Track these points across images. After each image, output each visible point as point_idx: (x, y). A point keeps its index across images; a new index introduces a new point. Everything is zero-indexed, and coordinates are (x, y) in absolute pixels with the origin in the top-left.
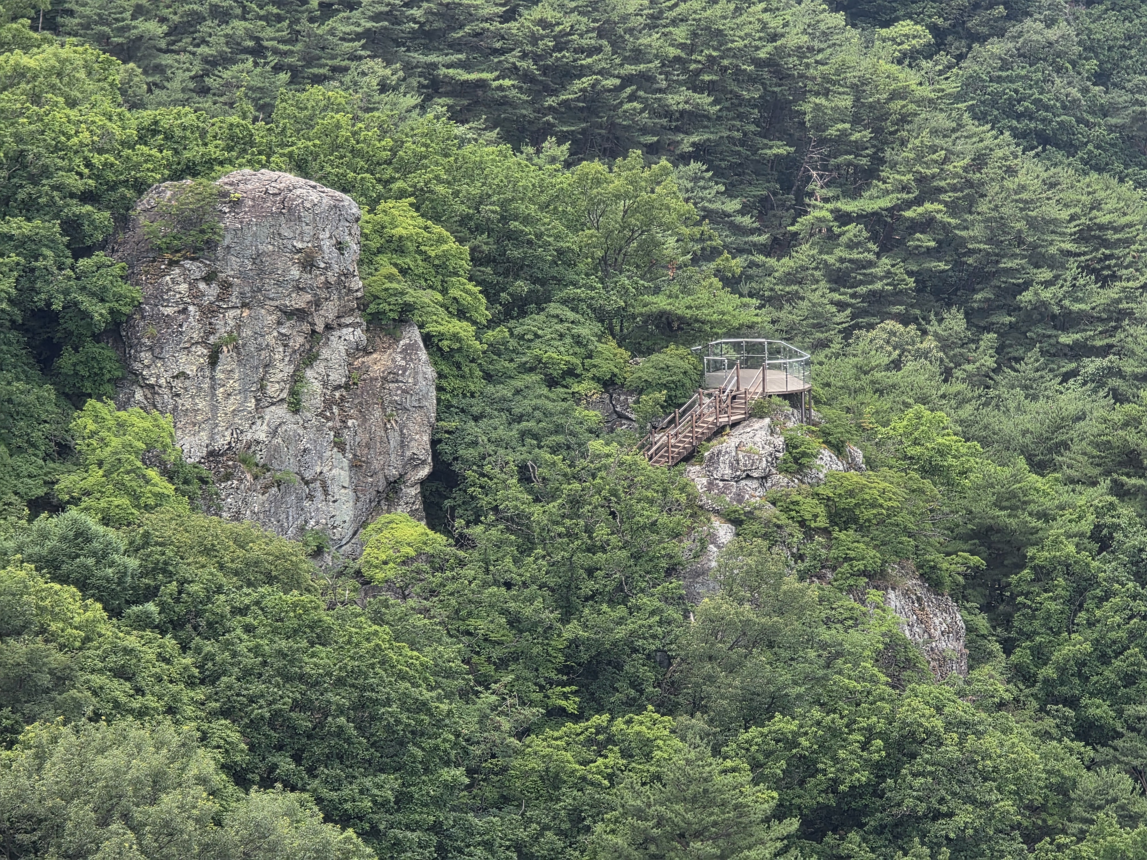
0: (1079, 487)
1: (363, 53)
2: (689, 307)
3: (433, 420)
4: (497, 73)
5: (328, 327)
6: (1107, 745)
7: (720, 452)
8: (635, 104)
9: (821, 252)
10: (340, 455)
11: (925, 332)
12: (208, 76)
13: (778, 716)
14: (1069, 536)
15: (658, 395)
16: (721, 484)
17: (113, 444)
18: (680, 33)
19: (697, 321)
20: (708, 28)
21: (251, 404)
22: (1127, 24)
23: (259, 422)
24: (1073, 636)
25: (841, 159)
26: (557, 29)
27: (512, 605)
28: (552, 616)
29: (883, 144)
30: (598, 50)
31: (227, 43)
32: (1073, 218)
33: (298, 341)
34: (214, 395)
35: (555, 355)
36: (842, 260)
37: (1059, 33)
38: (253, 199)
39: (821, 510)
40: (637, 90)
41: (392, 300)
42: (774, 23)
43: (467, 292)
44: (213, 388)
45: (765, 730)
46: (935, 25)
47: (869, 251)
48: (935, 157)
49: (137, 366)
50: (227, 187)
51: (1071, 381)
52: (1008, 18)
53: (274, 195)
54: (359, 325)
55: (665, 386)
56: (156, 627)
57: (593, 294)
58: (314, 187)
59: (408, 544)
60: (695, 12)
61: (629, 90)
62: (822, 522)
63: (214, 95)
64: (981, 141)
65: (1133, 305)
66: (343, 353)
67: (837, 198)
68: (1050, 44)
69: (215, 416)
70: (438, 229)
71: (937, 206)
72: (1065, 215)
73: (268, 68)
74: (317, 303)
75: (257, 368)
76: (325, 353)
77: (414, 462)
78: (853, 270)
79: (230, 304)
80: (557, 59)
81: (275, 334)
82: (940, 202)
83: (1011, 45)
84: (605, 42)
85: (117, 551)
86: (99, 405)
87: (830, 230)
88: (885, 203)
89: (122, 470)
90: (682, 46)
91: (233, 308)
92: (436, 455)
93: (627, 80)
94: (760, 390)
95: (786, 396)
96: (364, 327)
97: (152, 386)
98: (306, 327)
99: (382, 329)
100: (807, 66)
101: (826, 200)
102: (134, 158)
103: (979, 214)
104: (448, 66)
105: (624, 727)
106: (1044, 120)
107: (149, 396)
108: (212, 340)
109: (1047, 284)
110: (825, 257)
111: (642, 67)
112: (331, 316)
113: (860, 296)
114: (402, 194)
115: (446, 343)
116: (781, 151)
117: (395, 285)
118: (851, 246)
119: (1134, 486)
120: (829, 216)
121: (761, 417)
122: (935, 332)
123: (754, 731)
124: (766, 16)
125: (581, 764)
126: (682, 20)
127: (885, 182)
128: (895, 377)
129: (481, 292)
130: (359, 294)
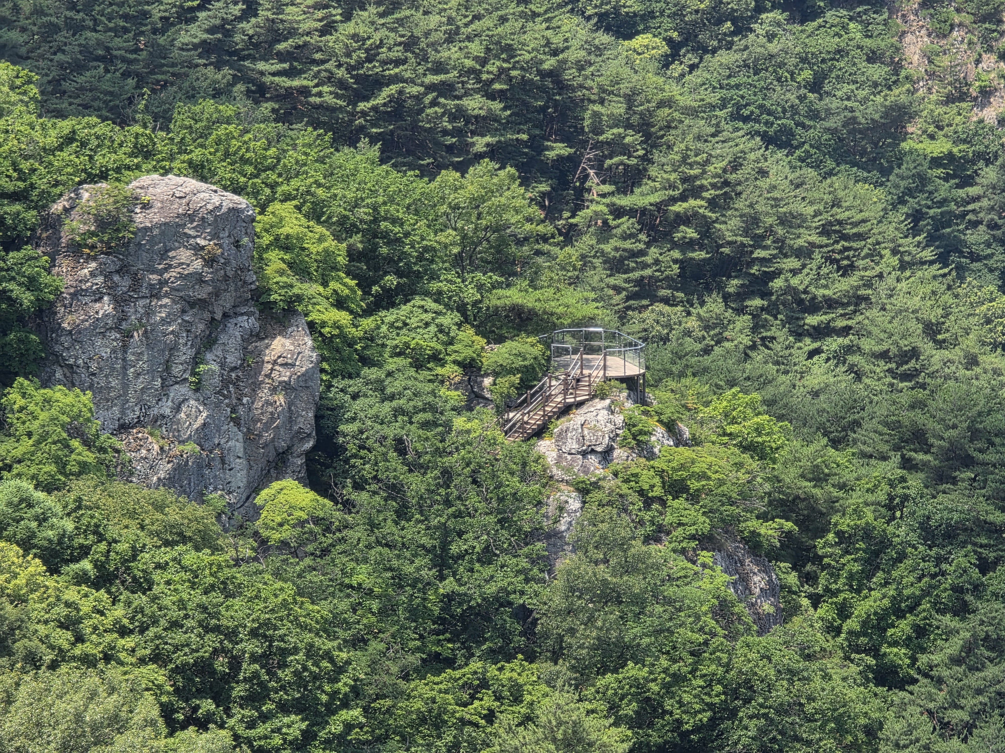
0: (873, 462)
1: (200, 61)
2: (539, 300)
3: (317, 399)
4: (316, 81)
5: (225, 316)
6: (905, 690)
7: (568, 428)
8: (436, 109)
9: (598, 242)
10: (236, 429)
11: (689, 314)
12: (64, 80)
13: (630, 664)
14: (867, 504)
15: (513, 378)
16: (569, 457)
17: (41, 418)
18: (476, 48)
19: (545, 312)
20: (498, 43)
21: (158, 383)
22: (837, 39)
23: (164, 399)
24: (873, 593)
25: (616, 160)
26: (369, 43)
27: (395, 563)
28: (431, 573)
29: (652, 147)
30: (404, 62)
31: (81, 52)
32: (817, 213)
33: (200, 328)
34: (125, 374)
35: (421, 342)
36: (616, 249)
37: (780, 47)
38: (162, 202)
39: (657, 480)
40: (437, 97)
41: (283, 292)
42: (557, 40)
43: (345, 285)
44: (124, 368)
45: (620, 676)
46: (671, 38)
47: (640, 241)
48: (698, 159)
49: (58, 348)
50: (138, 190)
51: (816, 358)
52: (734, 33)
53: (180, 198)
54: (253, 314)
55: (518, 370)
56: (93, 583)
57: (453, 287)
58: (216, 191)
59: (301, 509)
60: (488, 29)
61: (430, 97)
62: (658, 492)
63: (70, 97)
64: (737, 145)
65: (870, 292)
66: (239, 339)
67: (612, 194)
68: (772, 56)
69: (126, 393)
70: (319, 229)
71: (699, 202)
72: (810, 210)
73: (118, 74)
74: (217, 294)
75: (163, 351)
76: (223, 338)
77: (300, 436)
78: (627, 258)
79: (141, 294)
80: (368, 69)
81: (180, 321)
82: (703, 199)
83: (737, 56)
84: (409, 55)
85: (55, 515)
86: (26, 382)
87: (605, 222)
88: (655, 198)
89: (50, 440)
90: (476, 58)
91: (143, 297)
92: (319, 428)
93: (430, 88)
94: (601, 373)
95: (622, 380)
96: (257, 316)
97: (71, 367)
98: (207, 315)
99: (272, 318)
100: (586, 77)
101: (604, 196)
102: (56, 163)
103: (736, 210)
104: (274, 74)
105: (497, 673)
106: (766, 123)
107: (68, 374)
108: (124, 326)
109: (795, 272)
110: (602, 246)
111: (442, 77)
112: (228, 306)
113: (632, 281)
114: (287, 198)
115: (327, 329)
116: (562, 152)
117: (284, 279)
118: (625, 237)
119: (922, 460)
120: (605, 210)
121: (602, 399)
122: (698, 314)
123: (609, 678)
124: (549, 33)
125: (460, 706)
126: (476, 36)
127: (654, 181)
128: (707, 360)
129: (357, 285)
130: (253, 287)
